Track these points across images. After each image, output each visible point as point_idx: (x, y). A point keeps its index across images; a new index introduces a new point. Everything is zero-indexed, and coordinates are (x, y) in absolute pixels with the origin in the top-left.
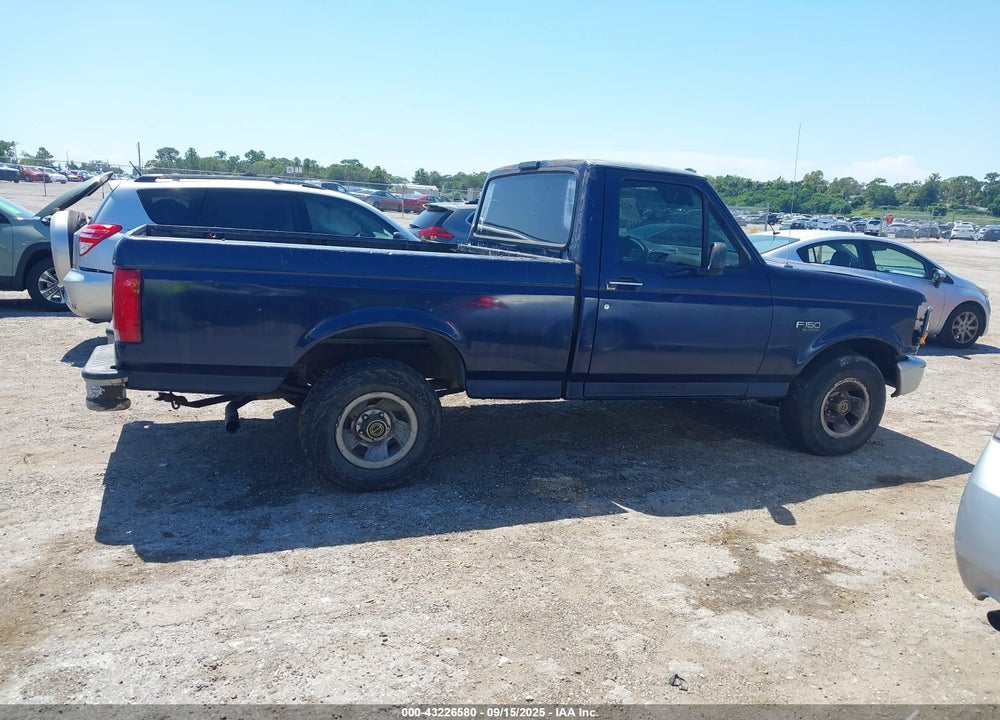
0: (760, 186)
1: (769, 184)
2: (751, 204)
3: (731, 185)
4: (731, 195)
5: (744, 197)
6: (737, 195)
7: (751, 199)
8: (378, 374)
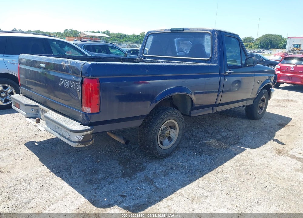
0: (129, 36)
1: (131, 36)
2: (126, 41)
3: (120, 36)
4: (121, 39)
5: (124, 40)
6: (122, 39)
7: (126, 40)
8: (170, 113)
